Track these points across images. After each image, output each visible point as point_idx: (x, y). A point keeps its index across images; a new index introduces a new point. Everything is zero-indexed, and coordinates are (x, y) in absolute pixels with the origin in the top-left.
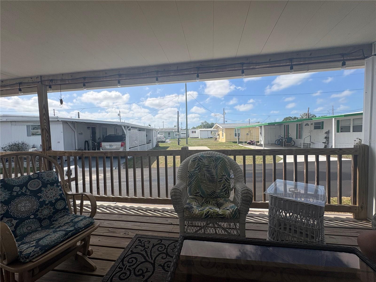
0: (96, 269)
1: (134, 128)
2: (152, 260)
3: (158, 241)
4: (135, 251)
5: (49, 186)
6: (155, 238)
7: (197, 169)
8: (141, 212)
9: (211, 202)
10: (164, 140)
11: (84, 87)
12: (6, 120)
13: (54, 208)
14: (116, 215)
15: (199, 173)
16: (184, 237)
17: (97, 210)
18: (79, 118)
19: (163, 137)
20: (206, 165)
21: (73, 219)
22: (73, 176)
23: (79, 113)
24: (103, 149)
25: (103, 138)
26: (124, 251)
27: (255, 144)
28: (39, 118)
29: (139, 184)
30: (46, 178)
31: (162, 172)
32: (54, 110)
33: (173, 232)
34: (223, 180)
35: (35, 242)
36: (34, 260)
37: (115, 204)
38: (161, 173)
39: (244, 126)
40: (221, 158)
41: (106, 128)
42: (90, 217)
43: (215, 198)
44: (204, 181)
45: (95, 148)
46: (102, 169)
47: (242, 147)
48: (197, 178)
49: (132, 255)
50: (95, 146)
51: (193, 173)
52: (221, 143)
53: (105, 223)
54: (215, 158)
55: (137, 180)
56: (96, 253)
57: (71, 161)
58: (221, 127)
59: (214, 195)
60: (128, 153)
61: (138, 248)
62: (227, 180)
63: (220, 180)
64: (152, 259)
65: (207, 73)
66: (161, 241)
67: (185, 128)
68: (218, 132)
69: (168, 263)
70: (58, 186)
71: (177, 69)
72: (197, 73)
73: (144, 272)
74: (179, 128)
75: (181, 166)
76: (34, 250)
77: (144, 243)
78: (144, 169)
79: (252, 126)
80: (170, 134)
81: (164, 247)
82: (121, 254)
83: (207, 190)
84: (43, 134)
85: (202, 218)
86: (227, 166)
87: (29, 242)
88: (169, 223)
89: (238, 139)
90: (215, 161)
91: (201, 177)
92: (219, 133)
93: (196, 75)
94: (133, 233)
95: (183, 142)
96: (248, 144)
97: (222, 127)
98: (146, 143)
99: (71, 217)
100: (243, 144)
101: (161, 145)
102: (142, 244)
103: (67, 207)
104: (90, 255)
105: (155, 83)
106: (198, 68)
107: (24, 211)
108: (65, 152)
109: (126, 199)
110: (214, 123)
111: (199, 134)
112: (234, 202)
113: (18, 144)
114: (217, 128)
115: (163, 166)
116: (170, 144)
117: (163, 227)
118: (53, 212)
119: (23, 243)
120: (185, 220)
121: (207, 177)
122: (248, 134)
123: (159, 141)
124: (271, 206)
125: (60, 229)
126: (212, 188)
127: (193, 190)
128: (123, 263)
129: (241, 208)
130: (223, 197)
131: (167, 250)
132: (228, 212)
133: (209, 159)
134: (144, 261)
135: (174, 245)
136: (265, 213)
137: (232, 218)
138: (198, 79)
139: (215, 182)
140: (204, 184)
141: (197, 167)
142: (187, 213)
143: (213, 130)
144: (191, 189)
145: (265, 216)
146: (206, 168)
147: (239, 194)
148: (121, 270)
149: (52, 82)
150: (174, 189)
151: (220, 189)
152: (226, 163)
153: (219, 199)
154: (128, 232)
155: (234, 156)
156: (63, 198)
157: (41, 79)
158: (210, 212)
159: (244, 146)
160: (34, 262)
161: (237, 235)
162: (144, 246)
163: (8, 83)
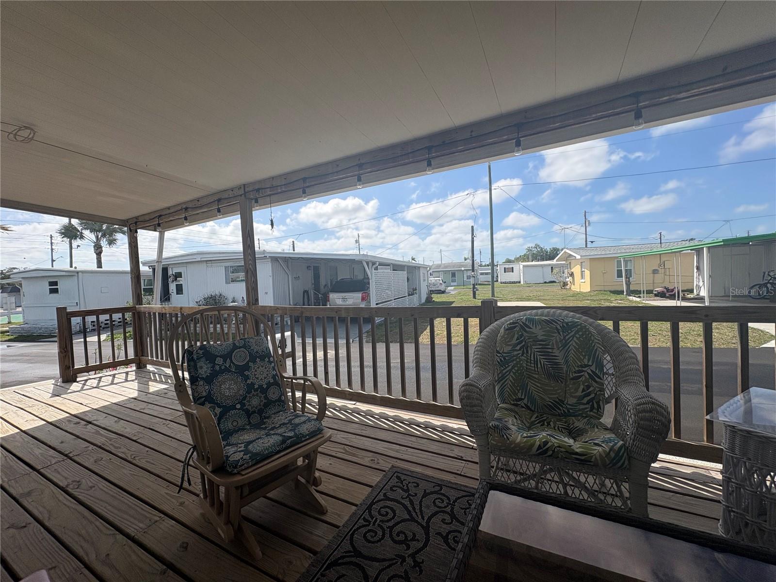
0: (327, 511)
1: (384, 264)
2: (424, 520)
3: (434, 487)
4: (390, 495)
5: (258, 360)
6: (428, 480)
7: (518, 348)
8: (400, 426)
9: (551, 423)
10: (442, 288)
11: (304, 195)
12: (200, 260)
13: (266, 398)
14: (357, 426)
15: (522, 355)
16: (490, 484)
17: (327, 412)
18: (294, 250)
19: (441, 282)
20: (540, 339)
21: (292, 420)
22: (289, 349)
23: (293, 242)
24: (331, 303)
25: (331, 286)
26: (372, 492)
27: (679, 297)
28: (242, 254)
29: (396, 374)
30: (255, 348)
31: (441, 353)
32: (259, 239)
33: (464, 474)
34: (583, 375)
35: (243, 445)
36: (243, 473)
37: (354, 404)
38: (438, 356)
39: (645, 250)
40: (578, 325)
41: (336, 267)
42: (317, 419)
43: (563, 415)
44: (534, 375)
45: (320, 302)
46: (333, 341)
48: (518, 367)
49: (385, 501)
50: (319, 299)
51: (507, 356)
52: (578, 294)
53: (338, 436)
56: (326, 485)
58: (578, 257)
59: (561, 408)
60: (376, 311)
61: (395, 491)
62: (596, 377)
63: (576, 375)
64: (423, 518)
65: (540, 134)
66: (439, 488)
67: (488, 262)
68: (571, 269)
69: (456, 534)
70: (270, 362)
71: (471, 135)
72: (517, 136)
73: (409, 539)
74: (475, 262)
75: (480, 340)
76: (242, 458)
77: (407, 485)
78: (406, 346)
79: (668, 249)
80: (455, 276)
81: (446, 501)
82: (366, 496)
83: (541, 395)
84: (247, 280)
85: (531, 453)
86: (594, 344)
87: (236, 445)
88: (456, 456)
89: (626, 284)
90: (563, 332)
91: (527, 365)
92: (572, 271)
93: (515, 141)
94: (387, 462)
95: (484, 292)
96: (656, 295)
97: (581, 256)
98: (407, 295)
99: (289, 415)
100: (642, 295)
101: (436, 298)
102: (404, 486)
103: (283, 398)
104: (317, 486)
105: (424, 172)
106: (519, 126)
107: (228, 396)
108: (278, 308)
109: (374, 399)
110: (560, 248)
111: (522, 274)
112: (615, 428)
113: (215, 297)
114: (568, 259)
115: (441, 342)
116: (456, 297)
117: (444, 461)
118: (265, 402)
119: (228, 445)
120: (492, 452)
121: (542, 367)
122: (656, 272)
123: (433, 291)
124: (731, 454)
125: (275, 431)
126: (555, 392)
127: (508, 391)
128: (370, 513)
129: (635, 446)
130: (584, 415)
131: (452, 509)
132: (597, 451)
133: (548, 327)
134: (408, 519)
135: (467, 501)
136: (711, 473)
137: (609, 466)
138: (518, 151)
139: (563, 379)
140: (536, 382)
141: (519, 344)
142: (497, 439)
143: (558, 265)
144: (504, 391)
145: (712, 480)
146: (540, 347)
147: (630, 411)
148: (367, 523)
149: (259, 192)
150: (467, 385)
151: (575, 397)
152: (591, 337)
153: (572, 419)
154: (378, 460)
155: (613, 322)
156: (278, 382)
157: (244, 189)
158: (550, 444)
159: (644, 300)
160: (243, 475)
161: (622, 509)
162: (407, 491)
163: (206, 201)
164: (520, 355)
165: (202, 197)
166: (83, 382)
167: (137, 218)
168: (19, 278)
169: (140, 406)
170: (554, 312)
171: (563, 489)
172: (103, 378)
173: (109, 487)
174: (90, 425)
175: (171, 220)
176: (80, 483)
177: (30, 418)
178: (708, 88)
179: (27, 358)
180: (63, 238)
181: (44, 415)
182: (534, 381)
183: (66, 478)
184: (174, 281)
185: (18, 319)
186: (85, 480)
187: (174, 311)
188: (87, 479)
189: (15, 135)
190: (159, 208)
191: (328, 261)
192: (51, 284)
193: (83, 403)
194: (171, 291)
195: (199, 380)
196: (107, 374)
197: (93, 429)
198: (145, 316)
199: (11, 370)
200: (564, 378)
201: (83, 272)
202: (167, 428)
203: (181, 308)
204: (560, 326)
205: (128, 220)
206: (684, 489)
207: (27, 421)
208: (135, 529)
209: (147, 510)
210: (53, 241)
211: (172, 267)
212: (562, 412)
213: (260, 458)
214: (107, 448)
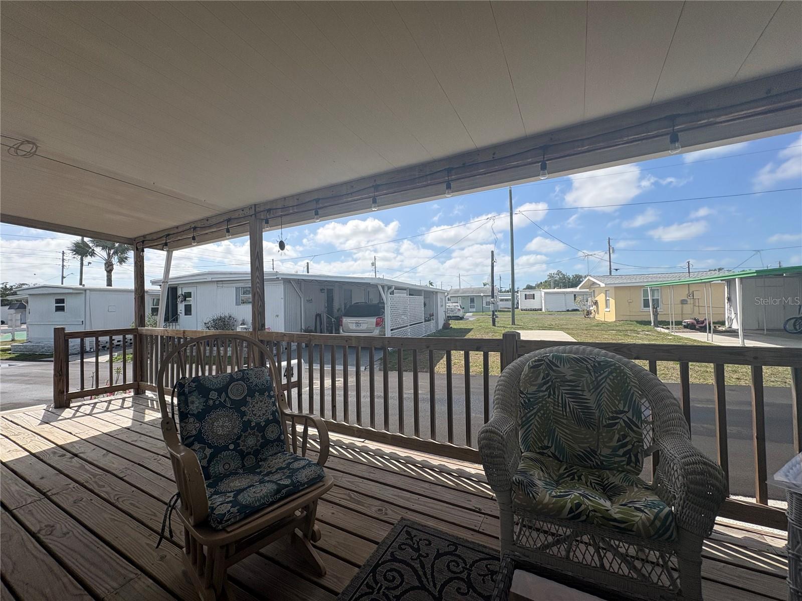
0: (325, 573)
1: (401, 288)
2: (436, 588)
3: (448, 546)
4: (399, 555)
5: (257, 394)
6: (442, 537)
7: (544, 388)
8: (412, 470)
9: (583, 477)
10: (460, 314)
11: (316, 217)
13: (263, 437)
14: (365, 467)
15: (549, 397)
16: (514, 561)
17: (331, 449)
18: (308, 272)
19: (459, 308)
20: (569, 379)
21: (290, 463)
22: (294, 379)
23: (308, 263)
24: (344, 329)
25: (345, 309)
26: (377, 551)
27: (710, 330)
28: (250, 276)
29: (409, 405)
30: (254, 381)
33: (482, 531)
34: (617, 423)
35: (232, 494)
36: (229, 529)
37: (363, 442)
38: (455, 387)
39: (673, 279)
40: (612, 366)
41: (351, 291)
42: (318, 464)
43: (595, 468)
46: (341, 368)
47: (667, 334)
48: (544, 410)
49: (392, 563)
51: (532, 398)
52: (602, 323)
53: (344, 479)
54: (592, 365)
55: (405, 396)
56: (326, 539)
57: (292, 351)
58: (603, 285)
59: (593, 459)
60: (388, 341)
61: (404, 549)
62: (634, 425)
63: (610, 422)
64: (435, 586)
65: (567, 158)
66: (454, 547)
67: (508, 287)
68: (595, 297)
70: (270, 397)
71: (493, 158)
72: (542, 160)
74: (495, 287)
75: (502, 378)
76: (229, 511)
77: (418, 543)
78: (420, 375)
79: (698, 279)
80: (474, 302)
81: (462, 565)
82: (371, 555)
83: (571, 444)
84: (254, 302)
85: (562, 516)
86: (630, 387)
87: (224, 493)
88: (474, 508)
89: (653, 314)
90: (595, 372)
91: (554, 408)
92: (596, 299)
93: (540, 164)
94: (396, 513)
95: (504, 319)
96: (685, 327)
97: (605, 284)
98: (423, 321)
99: (288, 458)
100: (670, 326)
101: (454, 324)
102: (414, 544)
103: (283, 437)
104: (315, 542)
106: (545, 149)
107: (221, 435)
108: (285, 335)
109: (384, 437)
110: (584, 276)
111: (543, 302)
112: (657, 488)
113: (224, 318)
114: (592, 286)
115: (459, 372)
116: (475, 324)
117: (460, 513)
118: (262, 442)
119: (216, 493)
120: (515, 512)
121: (571, 412)
122: (685, 302)
123: (450, 317)
124: (799, 528)
125: (269, 478)
126: (586, 441)
127: (533, 438)
128: (374, 576)
129: (685, 514)
130: (620, 469)
131: (469, 575)
132: (639, 517)
133: (578, 366)
134: (418, 586)
135: (486, 566)
136: (766, 539)
137: (654, 537)
138: (544, 175)
139: (595, 425)
140: (564, 427)
141: (545, 384)
142: (521, 497)
143: (581, 292)
144: (528, 437)
145: (769, 548)
146: (569, 388)
147: (677, 471)
148: (371, 591)
149: (270, 213)
150: (486, 431)
151: (609, 447)
152: (626, 378)
153: (607, 474)
154: (386, 510)
155: (650, 362)
156: (277, 419)
157: (255, 210)
158: (583, 507)
159: (673, 332)
160: (228, 532)
161: (670, 590)
162: (417, 550)
163: (214, 221)
164: (546, 396)
165: (212, 217)
166: (76, 408)
167: (144, 236)
168: (26, 294)
169: (132, 438)
170: (584, 349)
171: (599, 560)
172: (98, 404)
173: (85, 534)
174: (76, 458)
175: (179, 240)
176: (53, 528)
177: (14, 448)
178: (749, 111)
179: (26, 378)
180: (75, 254)
181: (29, 445)
182: (562, 426)
183: (40, 522)
184: (183, 301)
185: (21, 336)
186: (60, 524)
187: (177, 334)
188: (63, 523)
189: (17, 148)
190: (168, 227)
191: (343, 284)
192: (58, 301)
193: (72, 433)
194: (179, 311)
195: (189, 416)
196: (103, 399)
197: (78, 462)
198: (147, 339)
199: (7, 391)
200: (597, 425)
201: (91, 290)
202: (158, 464)
203: (184, 332)
204: (591, 365)
205: (135, 238)
206: (737, 559)
207: (9, 451)
208: (106, 589)
209: (124, 565)
210: (64, 258)
211: (182, 286)
212: (595, 464)
213: (249, 511)
214: (91, 487)
